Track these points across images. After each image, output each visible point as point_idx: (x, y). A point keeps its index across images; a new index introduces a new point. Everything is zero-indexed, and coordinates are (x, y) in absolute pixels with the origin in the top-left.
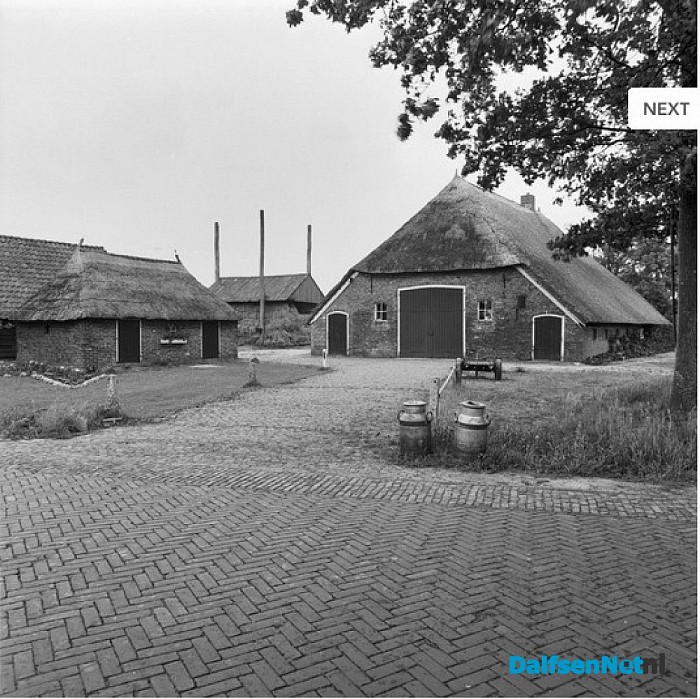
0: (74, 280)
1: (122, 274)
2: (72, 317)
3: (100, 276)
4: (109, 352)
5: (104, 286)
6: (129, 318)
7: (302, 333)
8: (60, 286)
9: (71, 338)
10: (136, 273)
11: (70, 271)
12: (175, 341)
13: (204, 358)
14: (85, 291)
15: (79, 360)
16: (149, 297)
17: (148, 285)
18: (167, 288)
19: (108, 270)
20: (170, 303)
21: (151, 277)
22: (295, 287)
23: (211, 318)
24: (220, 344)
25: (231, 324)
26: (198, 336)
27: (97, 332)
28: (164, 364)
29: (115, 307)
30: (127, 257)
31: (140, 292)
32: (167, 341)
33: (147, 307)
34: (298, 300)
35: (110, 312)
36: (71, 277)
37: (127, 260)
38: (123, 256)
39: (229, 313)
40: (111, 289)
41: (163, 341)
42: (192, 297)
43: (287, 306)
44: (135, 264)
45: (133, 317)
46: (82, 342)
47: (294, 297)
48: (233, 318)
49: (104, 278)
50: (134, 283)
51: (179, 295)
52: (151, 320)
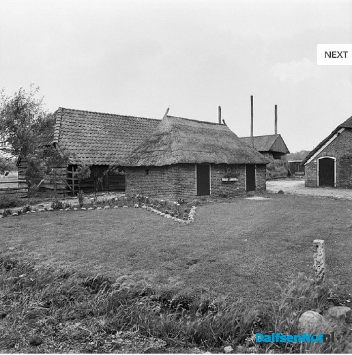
0: (165, 136)
1: (195, 133)
2: (168, 163)
3: (182, 134)
4: (190, 188)
5: (186, 140)
6: (204, 163)
7: (276, 171)
8: (155, 142)
9: (165, 178)
10: (202, 132)
11: (162, 131)
12: (232, 179)
13: (247, 191)
14: (174, 144)
15: (172, 195)
16: (214, 149)
17: (211, 140)
18: (222, 142)
19: (186, 129)
20: (227, 152)
21: (212, 134)
22: (273, 143)
23: (253, 163)
24: (256, 181)
25: (262, 166)
26: (244, 175)
27: (184, 174)
28: (225, 196)
29: (195, 155)
30: (195, 121)
31: (208, 145)
32: (227, 180)
33: (213, 155)
34: (274, 150)
35: (193, 159)
36: (163, 134)
37: (196, 123)
38: (193, 120)
39: (262, 159)
40: (191, 143)
41: (224, 180)
42: (238, 148)
43: (268, 154)
44: (201, 125)
45: (207, 163)
46: (174, 181)
47: (272, 149)
48: (264, 162)
49: (184, 135)
50: (202, 138)
51: (230, 146)
52: (218, 164)
